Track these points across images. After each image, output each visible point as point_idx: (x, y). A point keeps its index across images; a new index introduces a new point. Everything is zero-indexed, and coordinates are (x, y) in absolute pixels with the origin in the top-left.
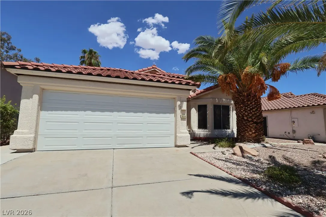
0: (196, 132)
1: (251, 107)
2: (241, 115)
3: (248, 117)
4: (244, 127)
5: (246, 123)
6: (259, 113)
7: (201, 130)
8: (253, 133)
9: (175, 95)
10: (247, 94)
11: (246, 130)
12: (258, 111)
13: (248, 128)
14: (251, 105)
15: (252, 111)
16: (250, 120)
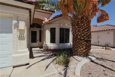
0: (49, 45)
1: (84, 28)
2: (75, 35)
3: (81, 36)
4: (78, 44)
5: (79, 41)
6: (89, 33)
7: (52, 44)
8: (84, 49)
9: (12, 14)
10: (81, 17)
11: (79, 47)
12: (88, 32)
13: (80, 45)
14: (84, 26)
15: (84, 31)
16: (82, 38)
